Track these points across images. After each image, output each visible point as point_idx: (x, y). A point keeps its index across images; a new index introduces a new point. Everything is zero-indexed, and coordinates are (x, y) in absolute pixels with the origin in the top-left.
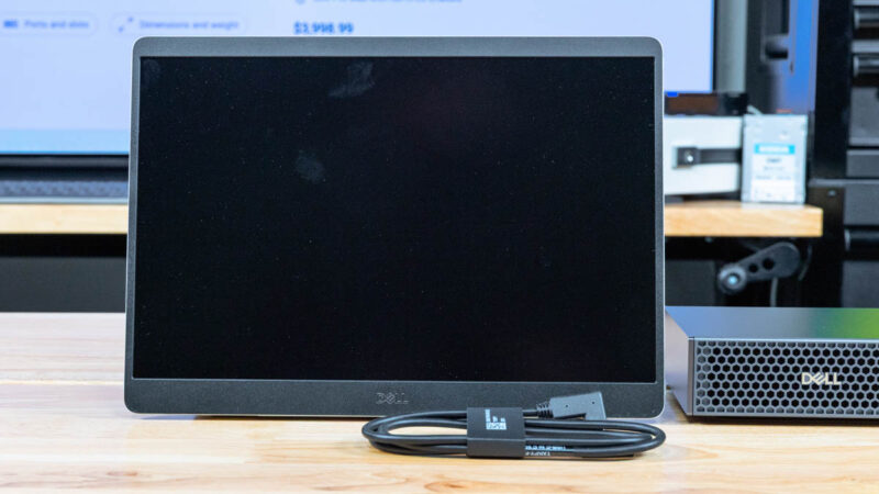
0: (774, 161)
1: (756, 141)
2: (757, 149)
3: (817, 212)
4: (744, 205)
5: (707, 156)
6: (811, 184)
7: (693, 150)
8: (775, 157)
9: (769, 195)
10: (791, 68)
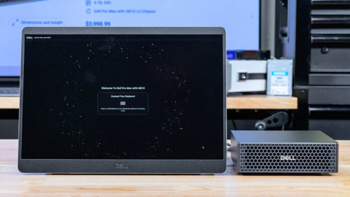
0: (279, 78)
1: (273, 70)
2: (273, 74)
3: (296, 99)
4: (268, 96)
5: (252, 76)
6: (294, 88)
7: (245, 74)
8: (280, 77)
9: (278, 92)
10: (288, 40)
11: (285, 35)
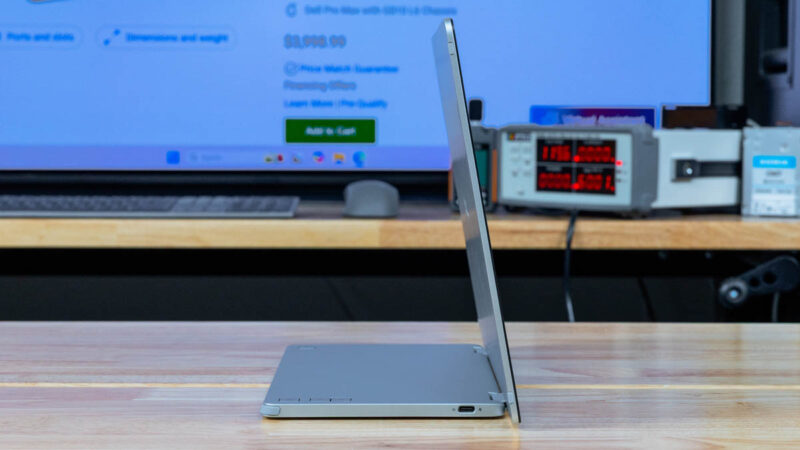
0: (774, 174)
1: (756, 153)
2: (757, 163)
4: (745, 219)
5: (707, 169)
7: (692, 163)
8: (774, 170)
9: (769, 209)
10: (791, 81)
11: (782, 68)
